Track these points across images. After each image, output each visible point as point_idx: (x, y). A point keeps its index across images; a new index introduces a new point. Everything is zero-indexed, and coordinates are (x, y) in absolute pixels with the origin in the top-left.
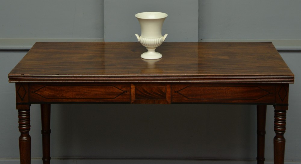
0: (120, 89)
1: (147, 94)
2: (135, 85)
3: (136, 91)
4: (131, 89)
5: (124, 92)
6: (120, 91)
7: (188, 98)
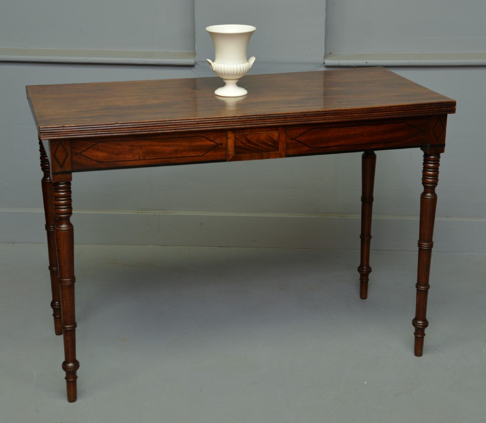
0: (212, 141)
1: (252, 146)
2: (234, 133)
3: (235, 143)
4: (229, 140)
5: (218, 144)
6: (212, 143)
7: (310, 147)
